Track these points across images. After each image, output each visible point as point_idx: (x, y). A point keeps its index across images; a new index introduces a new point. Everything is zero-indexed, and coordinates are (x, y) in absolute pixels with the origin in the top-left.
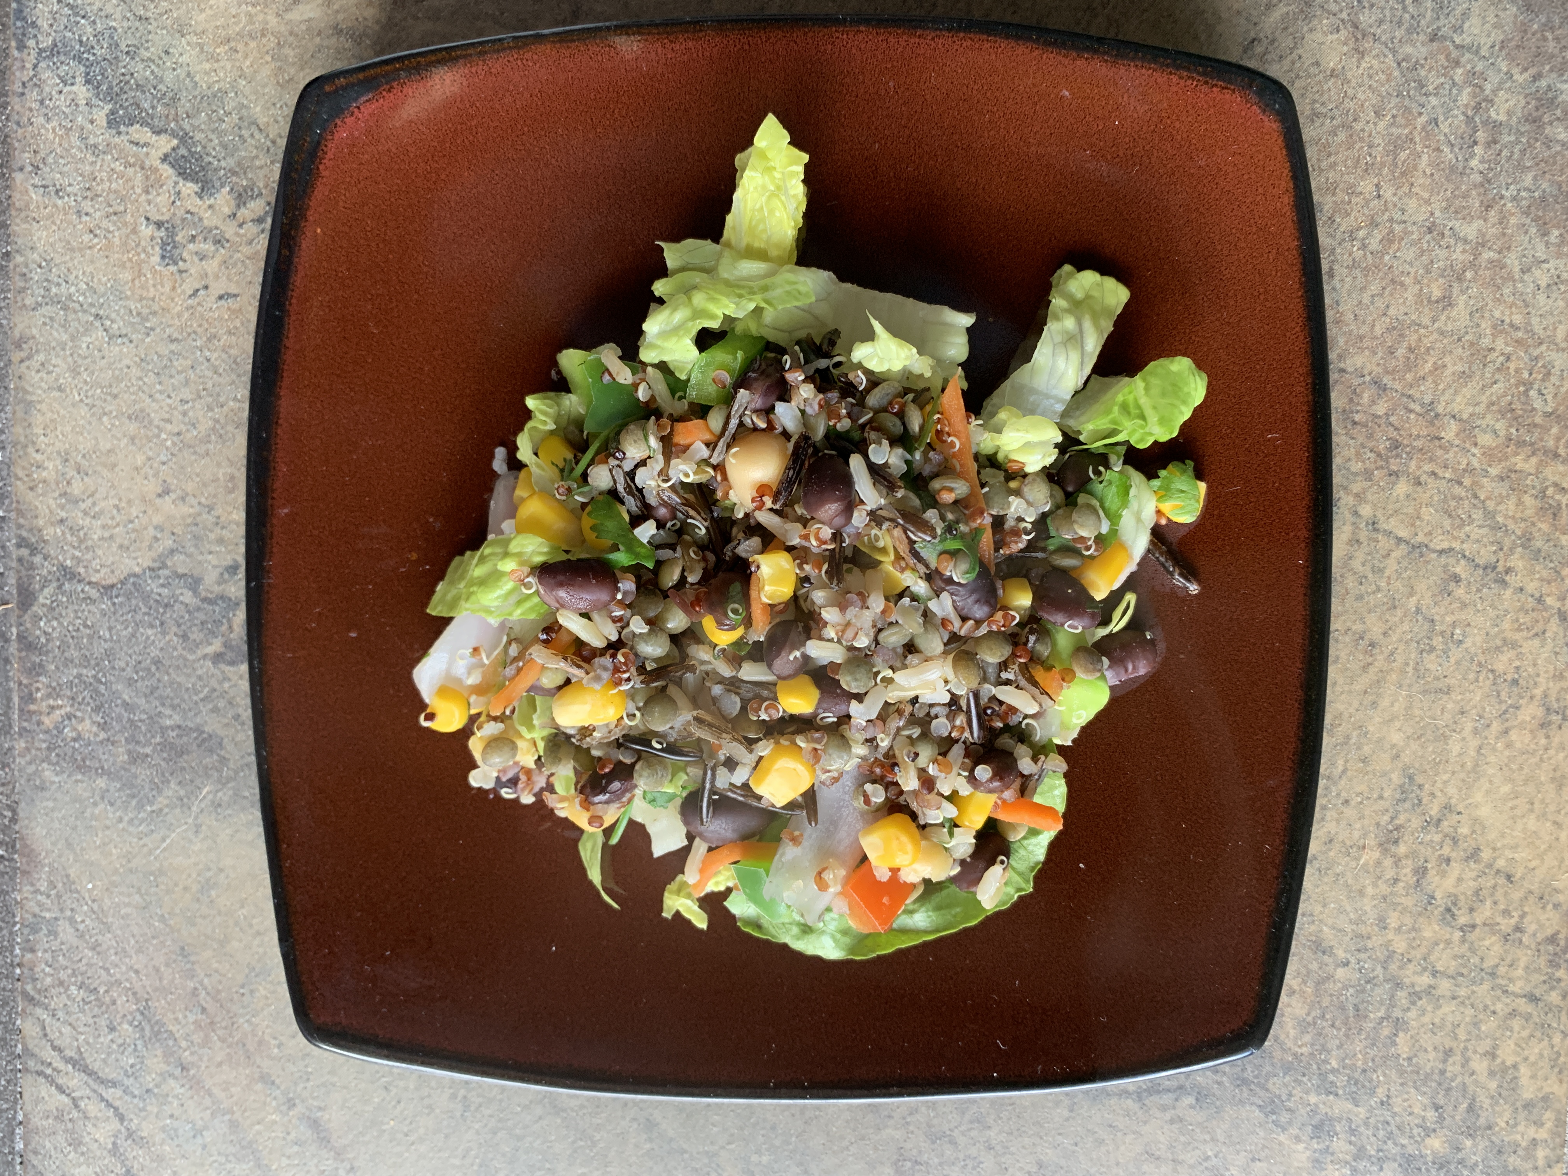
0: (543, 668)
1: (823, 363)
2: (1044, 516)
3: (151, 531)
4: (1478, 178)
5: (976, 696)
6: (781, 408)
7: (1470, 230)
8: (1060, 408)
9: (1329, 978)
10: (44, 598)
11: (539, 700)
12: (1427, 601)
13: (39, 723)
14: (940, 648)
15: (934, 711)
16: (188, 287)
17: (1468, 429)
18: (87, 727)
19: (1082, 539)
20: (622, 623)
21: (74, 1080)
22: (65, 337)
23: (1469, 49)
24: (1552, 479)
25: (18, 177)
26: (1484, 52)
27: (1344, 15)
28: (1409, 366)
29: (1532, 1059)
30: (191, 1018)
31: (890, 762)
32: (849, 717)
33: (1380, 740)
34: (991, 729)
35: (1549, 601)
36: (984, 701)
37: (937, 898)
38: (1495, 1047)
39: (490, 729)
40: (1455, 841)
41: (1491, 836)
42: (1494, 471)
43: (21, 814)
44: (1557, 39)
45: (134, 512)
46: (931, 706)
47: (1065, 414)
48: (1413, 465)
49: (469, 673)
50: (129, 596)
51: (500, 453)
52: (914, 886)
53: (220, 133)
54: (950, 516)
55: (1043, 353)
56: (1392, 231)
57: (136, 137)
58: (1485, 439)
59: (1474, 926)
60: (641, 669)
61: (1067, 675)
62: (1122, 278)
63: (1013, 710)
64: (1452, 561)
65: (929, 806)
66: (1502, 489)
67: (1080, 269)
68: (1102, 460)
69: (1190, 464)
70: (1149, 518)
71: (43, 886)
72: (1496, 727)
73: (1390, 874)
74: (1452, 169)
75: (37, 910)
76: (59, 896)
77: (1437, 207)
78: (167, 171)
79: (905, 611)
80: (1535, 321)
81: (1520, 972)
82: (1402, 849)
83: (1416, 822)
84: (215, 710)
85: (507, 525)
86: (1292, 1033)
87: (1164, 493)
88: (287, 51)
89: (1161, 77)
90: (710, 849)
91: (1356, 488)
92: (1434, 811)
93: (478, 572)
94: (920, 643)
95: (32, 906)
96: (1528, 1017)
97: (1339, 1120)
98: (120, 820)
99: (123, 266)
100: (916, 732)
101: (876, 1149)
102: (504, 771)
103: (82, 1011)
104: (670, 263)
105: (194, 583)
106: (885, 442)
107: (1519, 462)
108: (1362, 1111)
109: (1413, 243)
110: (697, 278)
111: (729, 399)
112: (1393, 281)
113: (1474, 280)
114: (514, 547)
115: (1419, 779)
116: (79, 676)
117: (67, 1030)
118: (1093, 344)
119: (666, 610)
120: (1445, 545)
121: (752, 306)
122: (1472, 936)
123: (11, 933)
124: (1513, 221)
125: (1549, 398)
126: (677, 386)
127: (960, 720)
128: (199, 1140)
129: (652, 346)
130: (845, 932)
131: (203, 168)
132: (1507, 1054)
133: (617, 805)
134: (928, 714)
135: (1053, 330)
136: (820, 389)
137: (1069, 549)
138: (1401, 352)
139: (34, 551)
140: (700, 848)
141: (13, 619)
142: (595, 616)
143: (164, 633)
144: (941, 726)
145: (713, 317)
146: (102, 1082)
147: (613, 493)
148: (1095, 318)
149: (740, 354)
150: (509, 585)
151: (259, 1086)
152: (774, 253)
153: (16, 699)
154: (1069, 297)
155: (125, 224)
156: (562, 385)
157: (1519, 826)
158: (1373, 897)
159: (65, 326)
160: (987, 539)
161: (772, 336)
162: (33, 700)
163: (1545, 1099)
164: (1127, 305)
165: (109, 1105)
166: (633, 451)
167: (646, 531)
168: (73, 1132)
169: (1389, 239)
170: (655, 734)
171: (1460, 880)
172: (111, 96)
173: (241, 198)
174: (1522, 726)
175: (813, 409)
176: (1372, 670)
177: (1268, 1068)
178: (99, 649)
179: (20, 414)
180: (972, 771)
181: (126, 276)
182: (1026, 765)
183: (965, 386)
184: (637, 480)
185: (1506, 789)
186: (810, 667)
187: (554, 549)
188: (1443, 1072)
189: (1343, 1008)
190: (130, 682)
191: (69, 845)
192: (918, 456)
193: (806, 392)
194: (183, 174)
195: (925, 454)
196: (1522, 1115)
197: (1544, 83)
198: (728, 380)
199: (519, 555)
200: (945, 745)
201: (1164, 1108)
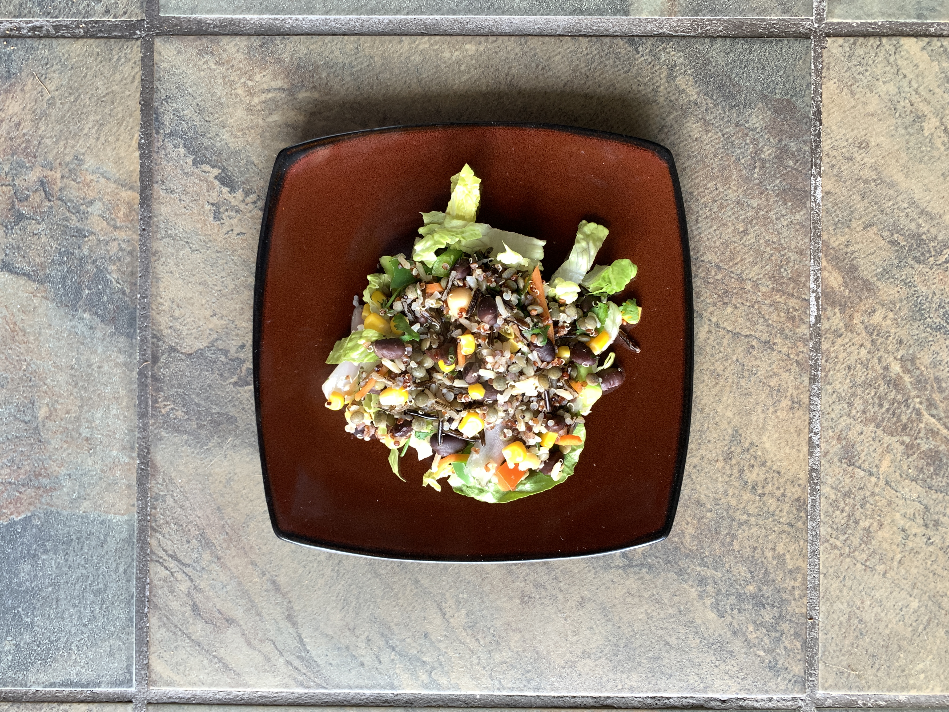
0: (376, 381)
1: (485, 261)
2: (575, 321)
3: (208, 331)
4: (757, 182)
5: (548, 392)
6: (468, 278)
7: (755, 203)
8: (582, 278)
9: (704, 517)
10: (163, 359)
11: (373, 396)
12: (741, 356)
13: (160, 412)
14: (533, 373)
15: (531, 399)
16: (225, 230)
17: (756, 285)
18: (179, 413)
19: (590, 330)
20: (407, 364)
21: (172, 564)
22: (173, 251)
23: (752, 130)
24: (792, 305)
25: (156, 186)
26: (758, 130)
27: (700, 116)
28: (731, 259)
29: (791, 551)
30: (222, 537)
31: (514, 420)
32: (497, 401)
33: (723, 415)
34: (555, 407)
35: (792, 356)
36: (551, 395)
37: (535, 478)
38: (775, 546)
39: (354, 408)
40: (756, 458)
41: (771, 455)
42: (767, 302)
43: (152, 450)
44: (788, 125)
45: (201, 323)
46: (531, 397)
47: (583, 281)
48: (733, 300)
49: (344, 386)
50: (198, 358)
51: (356, 298)
52: (525, 472)
53: (239, 167)
54: (535, 320)
55: (573, 256)
56: (722, 204)
57: (204, 169)
58: (763, 289)
59: (764, 494)
60: (414, 382)
61: (584, 384)
62: (606, 225)
63: (563, 399)
64: (751, 340)
65: (530, 438)
66: (771, 309)
67: (589, 222)
68: (598, 299)
69: (635, 300)
70: (619, 323)
71: (160, 481)
72: (771, 409)
73: (728, 472)
74: (746, 178)
75: (157, 491)
76: (167, 485)
77: (741, 192)
78: (217, 183)
79: (519, 358)
80: (782, 240)
81: (785, 514)
82: (733, 462)
83: (739, 450)
84: (234, 406)
85: (360, 327)
86: (689, 540)
87: (624, 312)
88: (267, 134)
89: (620, 146)
90: (442, 458)
91: (710, 310)
92: (746, 445)
93: (350, 345)
94: (525, 371)
95: (155, 489)
96: (789, 533)
97: (710, 578)
98: (193, 453)
99: (198, 221)
100: (524, 408)
101: (512, 591)
102: (359, 425)
103: (176, 534)
104: (426, 221)
105: (226, 352)
106: (510, 292)
107: (778, 298)
108: (719, 574)
109: (731, 208)
110: (436, 227)
111: (448, 275)
112: (723, 224)
113: (756, 223)
114: (364, 335)
115: (740, 432)
116: (177, 392)
117: (169, 542)
118: (593, 253)
119: (424, 359)
120: (748, 333)
121: (457, 240)
122: (764, 498)
123: (146, 501)
124: (772, 199)
125: (789, 271)
126: (428, 270)
127: (542, 403)
128: (225, 590)
129: (418, 255)
130: (497, 492)
131: (231, 182)
132: (780, 549)
133: (404, 437)
134: (529, 401)
135: (577, 247)
136: (484, 271)
137: (585, 334)
138: (727, 253)
139: (159, 339)
140: (438, 457)
141: (149, 368)
142: (396, 361)
143: (213, 374)
144: (534, 406)
145: (442, 244)
146: (184, 565)
147: (403, 313)
148: (594, 241)
149: (452, 257)
150: (362, 349)
151: (250, 566)
152: (467, 217)
153: (150, 402)
154: (584, 234)
155: (199, 205)
156: (381, 270)
157: (783, 451)
158: (722, 482)
159: (173, 246)
160: (551, 330)
161: (464, 250)
162: (157, 402)
163: (798, 568)
164: (608, 237)
165: (187, 575)
166: (411, 295)
167: (416, 327)
168: (171, 587)
169: (721, 207)
170: (420, 408)
171: (758, 474)
172: (194, 152)
173: (247, 194)
174: (782, 409)
175: (481, 278)
176: (718, 386)
177: (678, 556)
178: (185, 381)
179: (154, 283)
180: (546, 424)
181: (199, 226)
182: (568, 421)
183: (542, 269)
184: (413, 308)
185: (776, 435)
186: (482, 381)
187: (380, 335)
188: (753, 557)
189: (710, 530)
190: (198, 395)
191: (171, 463)
192: (523, 297)
193: (479, 272)
194: (223, 184)
195: (526, 296)
196: (787, 576)
197: (783, 143)
198: (448, 267)
199: (366, 337)
200: (536, 413)
201: (635, 573)
